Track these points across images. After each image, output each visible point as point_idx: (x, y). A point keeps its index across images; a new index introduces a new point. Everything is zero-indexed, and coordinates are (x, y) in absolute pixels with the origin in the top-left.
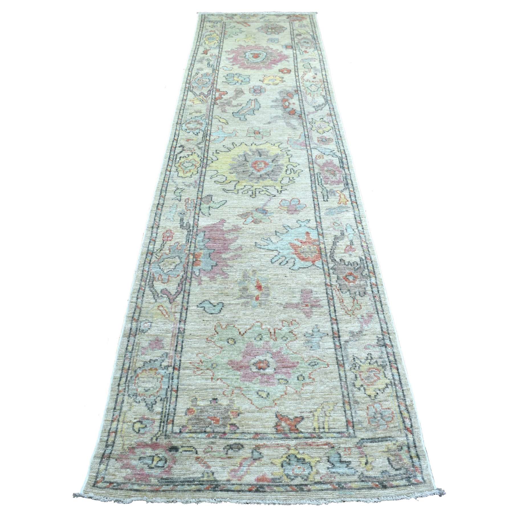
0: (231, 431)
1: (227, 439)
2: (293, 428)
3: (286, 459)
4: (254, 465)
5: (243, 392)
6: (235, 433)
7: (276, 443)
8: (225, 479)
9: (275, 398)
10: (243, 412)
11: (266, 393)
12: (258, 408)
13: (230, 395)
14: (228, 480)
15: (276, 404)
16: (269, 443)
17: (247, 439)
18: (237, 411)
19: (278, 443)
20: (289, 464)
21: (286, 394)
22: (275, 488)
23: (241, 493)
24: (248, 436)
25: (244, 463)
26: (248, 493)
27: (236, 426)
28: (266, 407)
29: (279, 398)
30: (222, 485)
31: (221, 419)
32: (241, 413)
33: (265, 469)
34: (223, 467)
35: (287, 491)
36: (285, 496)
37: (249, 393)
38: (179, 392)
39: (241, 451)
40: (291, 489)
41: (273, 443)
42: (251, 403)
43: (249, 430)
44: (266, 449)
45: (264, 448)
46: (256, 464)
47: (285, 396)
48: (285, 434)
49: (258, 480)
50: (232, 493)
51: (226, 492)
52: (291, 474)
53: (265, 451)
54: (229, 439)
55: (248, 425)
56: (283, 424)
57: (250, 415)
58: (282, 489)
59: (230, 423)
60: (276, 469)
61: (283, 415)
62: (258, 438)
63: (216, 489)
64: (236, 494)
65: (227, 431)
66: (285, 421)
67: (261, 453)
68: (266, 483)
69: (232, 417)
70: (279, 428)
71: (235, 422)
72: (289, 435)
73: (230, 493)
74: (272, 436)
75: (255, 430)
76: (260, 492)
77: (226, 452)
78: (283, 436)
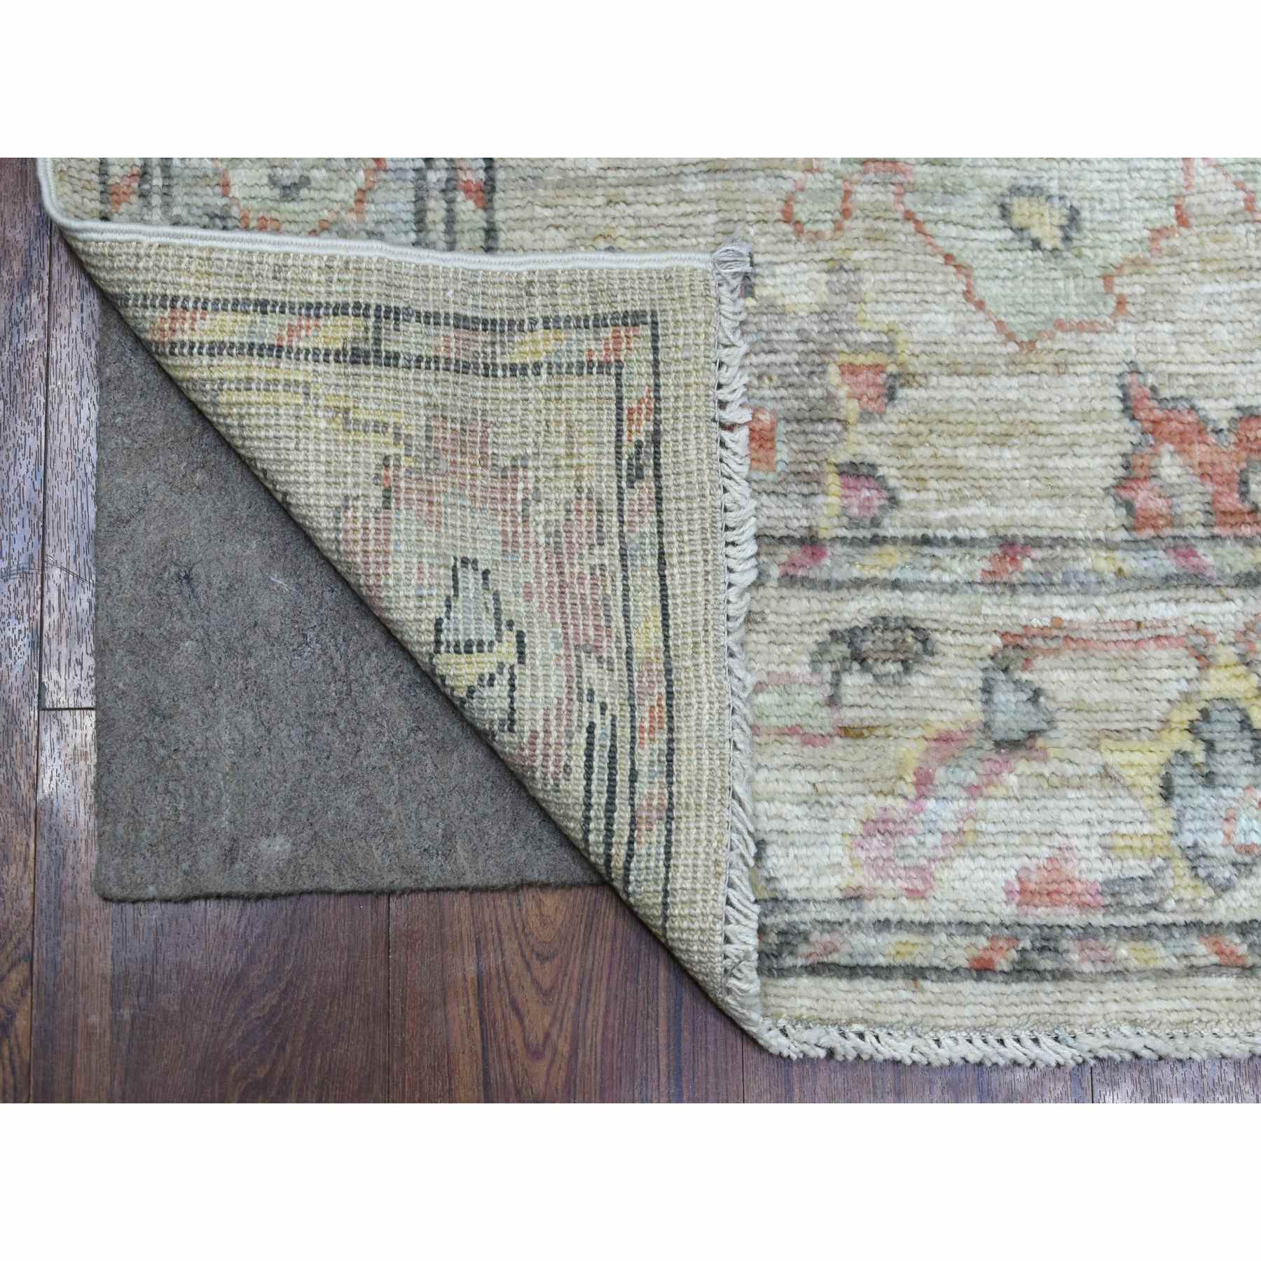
0: (854, 523)
1: (827, 585)
2: (1231, 501)
3: (1186, 743)
4: (1001, 792)
5: (911, 202)
6: (876, 540)
7: (1129, 613)
8: (831, 884)
9: (1116, 255)
10: (916, 366)
11: (1059, 217)
12: (1010, 337)
13: (827, 228)
14: (854, 897)
15: (1121, 303)
16: (1082, 616)
17: (953, 588)
18: (880, 359)
19: (1139, 613)
20: (1209, 779)
21: (1182, 220)
22: (1123, 952)
23: (927, 984)
24: (959, 568)
25: (940, 774)
26: (968, 987)
27: (881, 484)
28: (1060, 325)
29: (1141, 253)
30: (815, 936)
31: (782, 428)
32: (905, 378)
33: (1065, 816)
34: (815, 799)
35: (1193, 970)
36: (1176, 1005)
37: (955, 213)
38: (498, 195)
39: (918, 680)
40: (1215, 959)
41: (1112, 613)
42: (967, 294)
43: (961, 512)
44: (1066, 657)
45: (1057, 651)
46: (1012, 780)
47: (1176, 241)
48: (1182, 548)
49: (1025, 894)
50: (877, 984)
51: (843, 984)
52: (1219, 852)
53: (1064, 676)
54: (840, 586)
55: (953, 470)
56: (1170, 467)
57: (960, 389)
58: (1162, 955)
59: (843, 457)
60: (1129, 815)
61: (1165, 393)
62: (1016, 578)
63: (788, 961)
64: (899, 989)
65: (828, 527)
66: (1182, 441)
67: (1037, 693)
68: (1070, 916)
69: (851, 409)
70: (1143, 497)
71: (872, 452)
72: (1207, 557)
73: (869, 989)
74: (1102, 562)
75: (1000, 515)
76: (1040, 975)
77: (828, 690)
78: (1167, 564)
